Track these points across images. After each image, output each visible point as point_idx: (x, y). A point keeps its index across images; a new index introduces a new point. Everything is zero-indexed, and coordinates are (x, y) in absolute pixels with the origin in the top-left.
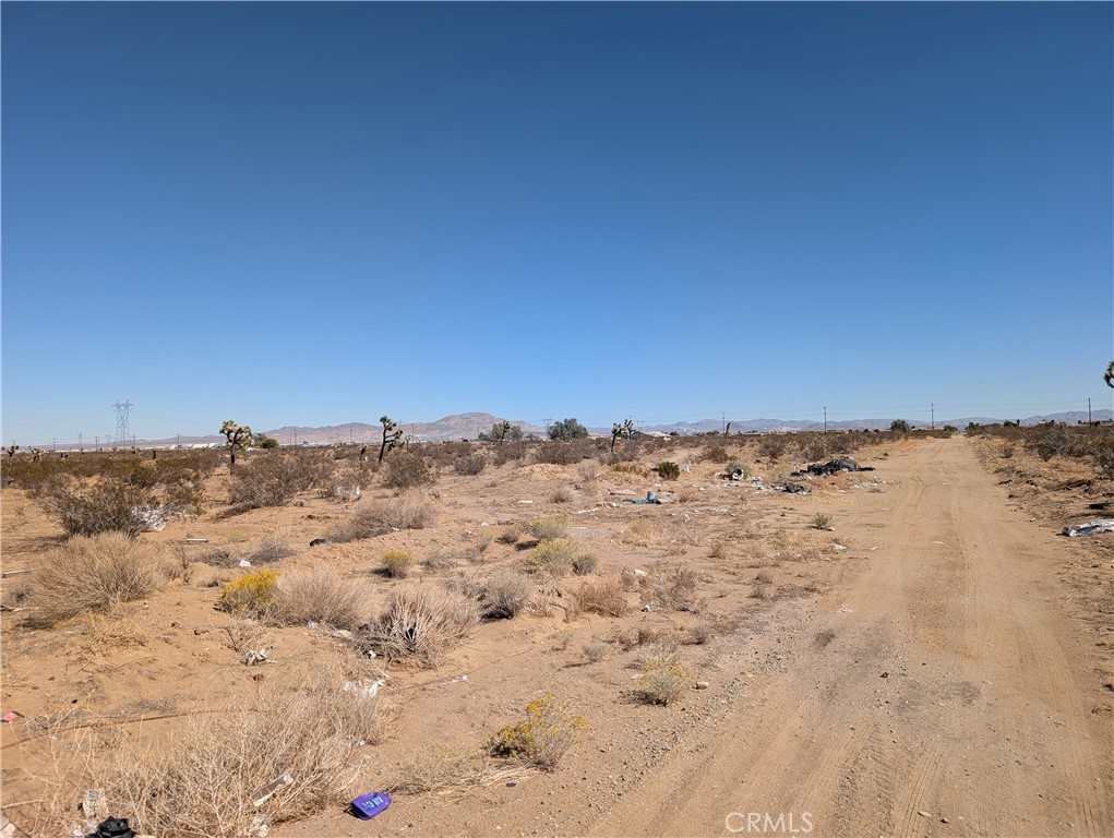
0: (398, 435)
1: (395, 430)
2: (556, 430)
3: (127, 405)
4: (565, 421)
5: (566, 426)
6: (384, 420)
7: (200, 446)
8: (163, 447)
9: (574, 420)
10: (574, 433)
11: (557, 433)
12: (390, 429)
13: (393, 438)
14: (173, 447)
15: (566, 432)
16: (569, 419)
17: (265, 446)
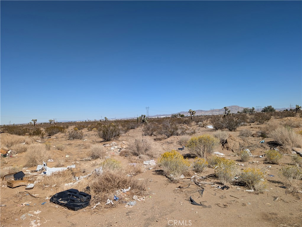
0: (229, 112)
1: (228, 110)
2: (265, 109)
3: (148, 108)
4: (268, 106)
5: (268, 108)
6: (225, 108)
7: (163, 117)
8: (154, 117)
9: (271, 106)
10: (271, 110)
11: (265, 110)
12: (227, 110)
13: (228, 112)
14: (156, 117)
15: (268, 110)
16: (269, 106)
17: (181, 116)
